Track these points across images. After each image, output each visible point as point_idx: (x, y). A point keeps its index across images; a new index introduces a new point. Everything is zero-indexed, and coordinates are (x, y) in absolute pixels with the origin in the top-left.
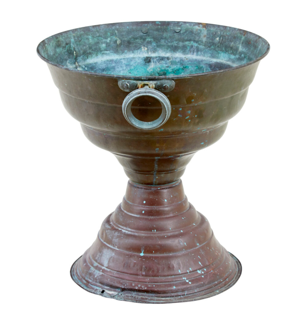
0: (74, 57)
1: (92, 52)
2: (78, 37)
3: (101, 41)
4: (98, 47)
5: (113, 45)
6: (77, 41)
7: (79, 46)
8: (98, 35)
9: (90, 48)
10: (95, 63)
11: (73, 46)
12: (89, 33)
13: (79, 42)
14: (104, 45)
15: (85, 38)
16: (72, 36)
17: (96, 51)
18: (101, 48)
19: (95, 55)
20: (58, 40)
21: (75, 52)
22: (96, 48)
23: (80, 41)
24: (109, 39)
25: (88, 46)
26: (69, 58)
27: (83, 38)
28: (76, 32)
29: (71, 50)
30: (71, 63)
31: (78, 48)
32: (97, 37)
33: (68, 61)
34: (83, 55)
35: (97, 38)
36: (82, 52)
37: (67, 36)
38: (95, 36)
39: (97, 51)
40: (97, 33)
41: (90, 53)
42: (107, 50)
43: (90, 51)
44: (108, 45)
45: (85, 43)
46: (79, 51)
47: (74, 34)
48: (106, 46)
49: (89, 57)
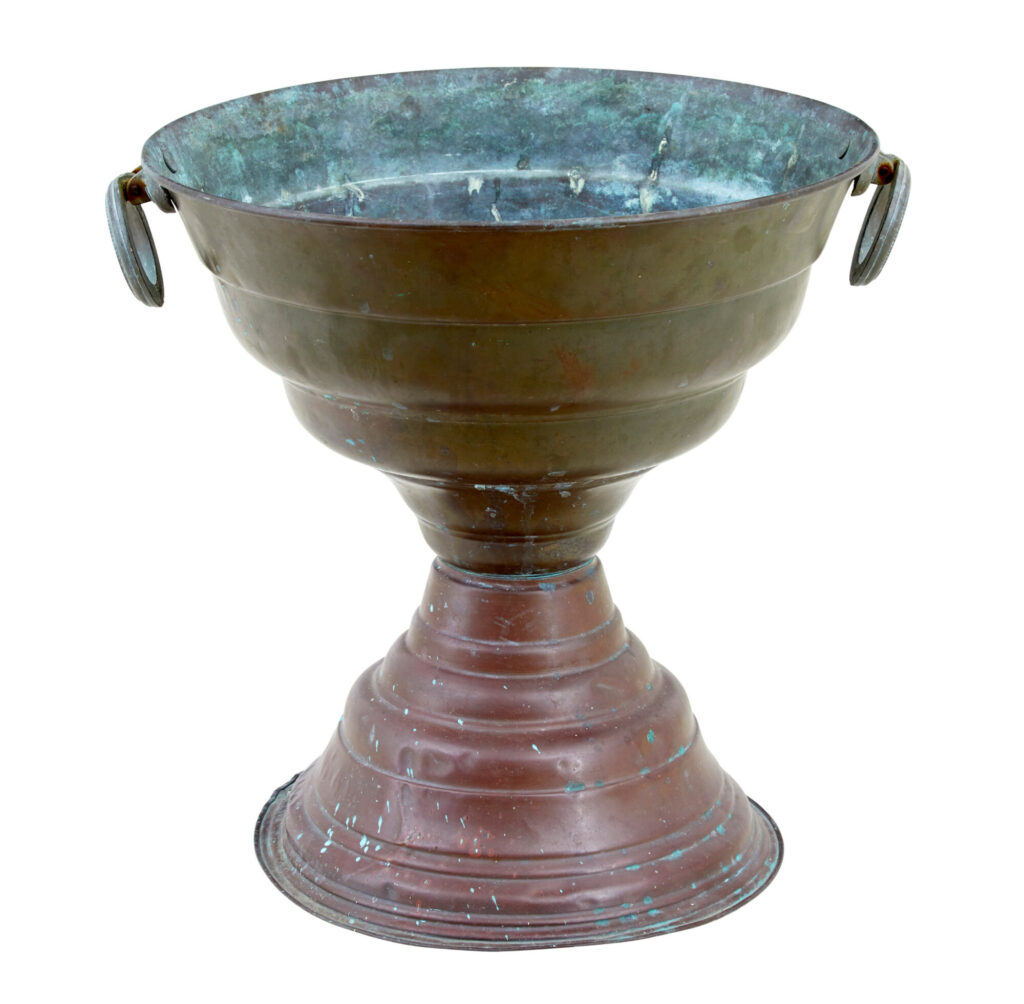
0: (653, 155)
1: (722, 161)
2: (703, 105)
3: (759, 141)
4: (744, 153)
5: (778, 164)
6: (690, 115)
7: (689, 129)
8: (761, 120)
9: (722, 149)
10: (707, 197)
11: (669, 123)
12: (742, 107)
13: (698, 119)
14: (759, 156)
15: (723, 117)
16: (685, 94)
17: (734, 163)
18: (750, 160)
19: (725, 174)
20: (618, 86)
21: (664, 142)
22: (738, 156)
23: (704, 117)
24: (779, 143)
25: (717, 140)
26: (632, 149)
27: (718, 113)
28: (706, 90)
29: (654, 132)
30: (635, 165)
31: (683, 135)
32: (756, 124)
33: (623, 157)
34: (690, 162)
35: (755, 127)
36: (690, 150)
37: (667, 88)
38: (752, 121)
39: (738, 164)
40: (762, 113)
41: (714, 165)
42: (760, 175)
43: (718, 158)
44: (768, 159)
45: (715, 128)
46: (683, 144)
47: (695, 93)
48: (763, 162)
49: (705, 173)
